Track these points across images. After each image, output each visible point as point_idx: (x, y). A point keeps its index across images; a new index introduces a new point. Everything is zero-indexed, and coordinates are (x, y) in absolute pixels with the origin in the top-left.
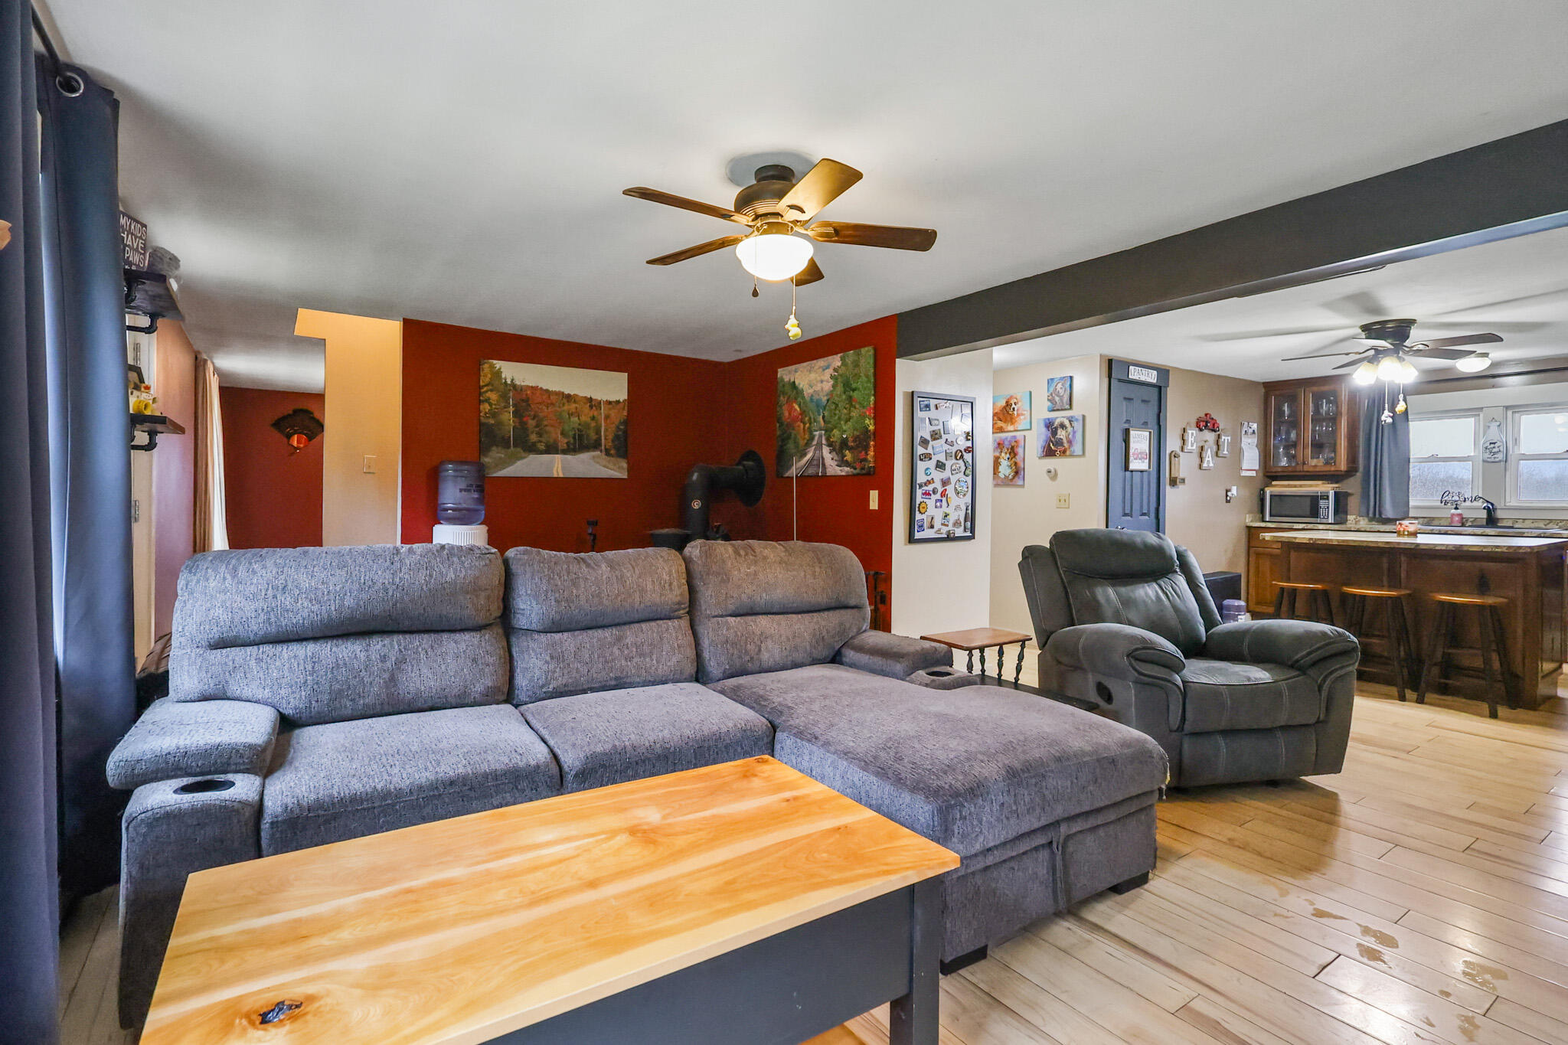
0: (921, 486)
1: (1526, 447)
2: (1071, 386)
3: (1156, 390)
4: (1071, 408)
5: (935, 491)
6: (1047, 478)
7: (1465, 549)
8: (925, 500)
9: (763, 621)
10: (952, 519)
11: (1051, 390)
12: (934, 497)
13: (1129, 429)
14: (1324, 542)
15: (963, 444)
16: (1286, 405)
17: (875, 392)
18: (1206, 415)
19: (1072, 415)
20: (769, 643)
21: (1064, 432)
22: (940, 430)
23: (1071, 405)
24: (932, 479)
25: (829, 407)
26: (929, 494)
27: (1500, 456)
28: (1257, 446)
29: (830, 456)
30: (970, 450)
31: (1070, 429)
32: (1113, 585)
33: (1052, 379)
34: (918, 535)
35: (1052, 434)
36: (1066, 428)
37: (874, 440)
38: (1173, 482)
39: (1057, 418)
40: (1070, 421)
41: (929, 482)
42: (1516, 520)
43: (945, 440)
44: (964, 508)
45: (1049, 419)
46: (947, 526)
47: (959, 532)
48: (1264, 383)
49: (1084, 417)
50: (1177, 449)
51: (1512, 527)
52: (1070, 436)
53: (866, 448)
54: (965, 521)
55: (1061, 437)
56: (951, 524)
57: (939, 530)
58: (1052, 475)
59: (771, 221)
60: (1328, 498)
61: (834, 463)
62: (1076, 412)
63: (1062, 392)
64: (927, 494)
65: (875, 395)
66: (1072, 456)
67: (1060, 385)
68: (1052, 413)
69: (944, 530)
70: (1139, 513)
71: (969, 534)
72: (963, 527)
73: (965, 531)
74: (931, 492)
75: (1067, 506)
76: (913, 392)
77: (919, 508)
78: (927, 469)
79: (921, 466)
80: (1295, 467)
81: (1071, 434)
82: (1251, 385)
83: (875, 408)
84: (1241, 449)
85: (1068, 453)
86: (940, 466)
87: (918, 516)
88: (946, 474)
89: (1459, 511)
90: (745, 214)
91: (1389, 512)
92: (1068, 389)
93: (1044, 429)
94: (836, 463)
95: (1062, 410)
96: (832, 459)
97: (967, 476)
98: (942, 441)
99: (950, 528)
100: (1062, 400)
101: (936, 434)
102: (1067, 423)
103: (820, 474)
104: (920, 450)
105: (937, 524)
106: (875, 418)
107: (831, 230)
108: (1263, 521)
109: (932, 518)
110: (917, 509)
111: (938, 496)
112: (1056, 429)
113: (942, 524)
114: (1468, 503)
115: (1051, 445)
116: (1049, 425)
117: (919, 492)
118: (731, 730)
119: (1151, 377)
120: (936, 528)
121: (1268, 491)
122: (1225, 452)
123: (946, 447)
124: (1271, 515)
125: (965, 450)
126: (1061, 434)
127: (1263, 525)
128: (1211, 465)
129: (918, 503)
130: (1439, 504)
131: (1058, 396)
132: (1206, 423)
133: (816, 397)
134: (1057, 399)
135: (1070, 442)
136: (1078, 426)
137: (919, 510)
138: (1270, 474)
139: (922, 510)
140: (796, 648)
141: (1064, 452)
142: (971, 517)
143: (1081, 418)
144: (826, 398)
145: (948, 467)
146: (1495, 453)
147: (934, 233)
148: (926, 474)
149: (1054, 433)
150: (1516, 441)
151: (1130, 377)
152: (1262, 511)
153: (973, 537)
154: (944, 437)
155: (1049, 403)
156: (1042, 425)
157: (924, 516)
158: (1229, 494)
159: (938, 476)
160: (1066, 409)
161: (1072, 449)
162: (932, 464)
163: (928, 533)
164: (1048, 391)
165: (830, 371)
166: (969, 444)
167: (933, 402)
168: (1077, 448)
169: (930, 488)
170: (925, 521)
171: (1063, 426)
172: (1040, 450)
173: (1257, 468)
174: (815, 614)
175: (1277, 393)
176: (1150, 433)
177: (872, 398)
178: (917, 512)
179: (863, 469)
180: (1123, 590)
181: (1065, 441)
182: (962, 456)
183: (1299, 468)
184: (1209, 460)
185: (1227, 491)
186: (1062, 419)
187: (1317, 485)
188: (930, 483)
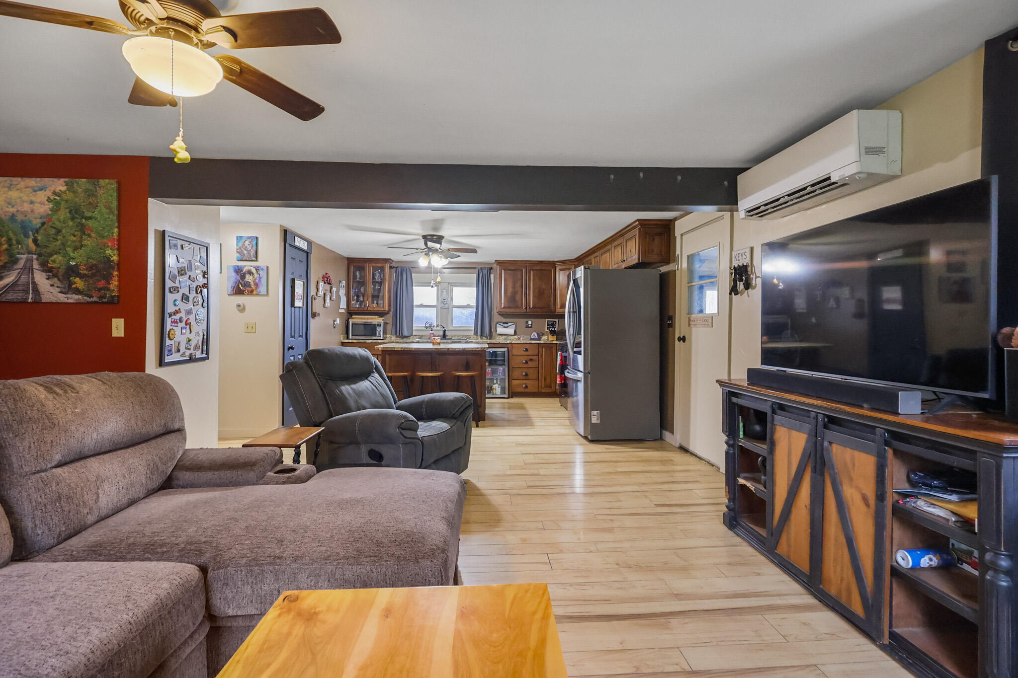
0: (170, 315)
1: (456, 302)
2: (257, 244)
3: (305, 254)
4: (257, 260)
5: (181, 320)
6: (236, 309)
7: (466, 350)
8: (174, 328)
9: (94, 464)
10: (193, 343)
11: (240, 245)
12: (180, 325)
13: (294, 279)
14: (408, 350)
15: (201, 281)
16: (358, 272)
17: (119, 225)
18: (326, 274)
19: (258, 265)
20: (106, 486)
21: (251, 277)
22: (185, 267)
23: (256, 257)
24: (179, 309)
25: (45, 230)
26: (177, 323)
27: (447, 306)
28: (345, 295)
29: (49, 282)
30: (206, 286)
31: (256, 275)
32: (349, 385)
33: (241, 237)
34: (168, 359)
35: (241, 278)
36: (253, 274)
37: (119, 270)
38: (314, 315)
39: (246, 266)
40: (256, 270)
41: (176, 312)
42: (452, 336)
43: (188, 276)
44: (201, 334)
45: (238, 266)
46: (190, 349)
47: (198, 354)
48: (347, 258)
49: (267, 267)
50: (315, 294)
51: (451, 339)
52: (257, 281)
53: (108, 278)
54: (203, 345)
55: (249, 281)
56: (192, 348)
57: (184, 353)
58: (241, 308)
59: (181, 30)
60: (381, 326)
61: (55, 291)
62: (261, 263)
63: (249, 247)
64: (175, 322)
65: (119, 227)
66: (258, 295)
67: (247, 242)
68: (239, 262)
69: (188, 353)
70: (298, 336)
71: (204, 355)
72: (200, 351)
73: (202, 353)
74: (178, 321)
75: (254, 331)
76: (164, 231)
77: (169, 334)
78: (175, 301)
79: (170, 298)
80: (364, 308)
81: (258, 279)
82: (343, 257)
83: (119, 240)
84: (340, 296)
85: (255, 292)
86: (185, 298)
87: (168, 342)
88: (190, 305)
89: (433, 332)
90: (164, 8)
91: (406, 333)
92: (255, 246)
93: (233, 274)
94: (59, 290)
95: (249, 261)
96: (52, 285)
97: (204, 308)
98: (186, 277)
99: (192, 351)
100: (249, 254)
101: (182, 270)
102: (254, 270)
103: (30, 300)
104: (169, 284)
105: (182, 350)
106: (119, 249)
107: (237, 68)
108: (348, 338)
109: (179, 343)
110: (167, 336)
111: (183, 324)
112: (245, 274)
113: (186, 348)
114: (435, 328)
115: (240, 286)
116: (238, 270)
117: (168, 321)
118: (170, 591)
119: (304, 245)
120: (181, 352)
121: (351, 321)
122: (334, 298)
123: (190, 282)
124: (352, 335)
125: (203, 286)
126: (249, 278)
127: (347, 341)
128: (329, 305)
129: (168, 330)
130: (424, 328)
131: (246, 250)
132: (327, 280)
133: (20, 217)
134: (245, 252)
135: (257, 285)
136: (263, 274)
137: (169, 337)
138: (350, 313)
139: (171, 337)
140: (132, 485)
141: (252, 292)
142: (206, 341)
143: (265, 269)
144: (39, 221)
145: (191, 299)
146: (445, 304)
147: (323, 110)
148: (175, 305)
149: (243, 277)
150: (452, 299)
151: (295, 244)
152: (347, 333)
153: (207, 358)
154: (189, 273)
155: (238, 255)
156: (232, 270)
157: (172, 342)
158: (335, 323)
159: (183, 307)
160: (252, 261)
161: (258, 290)
162: (178, 296)
163: (176, 357)
164: (237, 245)
165: (48, 193)
166: (205, 281)
167: (180, 243)
168: (262, 289)
169: (177, 317)
170: (173, 345)
171: (250, 273)
172: (230, 290)
173: (345, 308)
174: (143, 445)
175: (355, 264)
176: (304, 282)
177: (116, 230)
178: (167, 339)
179: (101, 297)
180: (354, 386)
181: (252, 283)
182: (201, 292)
183: (366, 309)
184: (328, 303)
185: (334, 321)
186: (249, 267)
187: (375, 318)
188: (178, 313)
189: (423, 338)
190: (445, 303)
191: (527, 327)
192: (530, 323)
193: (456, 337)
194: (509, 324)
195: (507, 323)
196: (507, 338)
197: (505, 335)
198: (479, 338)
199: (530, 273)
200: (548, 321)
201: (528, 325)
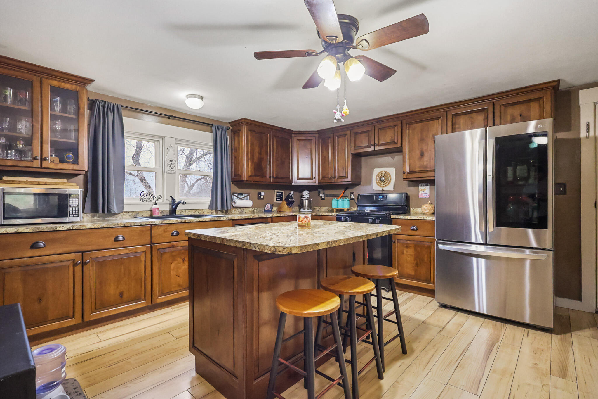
80: (31, 162)
89: (157, 206)
91: (114, 209)
146: (172, 168)
183: (37, 163)
189: (140, 215)
190: (172, 166)
191: (260, 198)
192: (263, 194)
193: (187, 211)
194: (244, 195)
195: (242, 194)
196: (242, 211)
197: (240, 208)
198: (214, 213)
199: (273, 139)
200: (277, 192)
201: (261, 196)
